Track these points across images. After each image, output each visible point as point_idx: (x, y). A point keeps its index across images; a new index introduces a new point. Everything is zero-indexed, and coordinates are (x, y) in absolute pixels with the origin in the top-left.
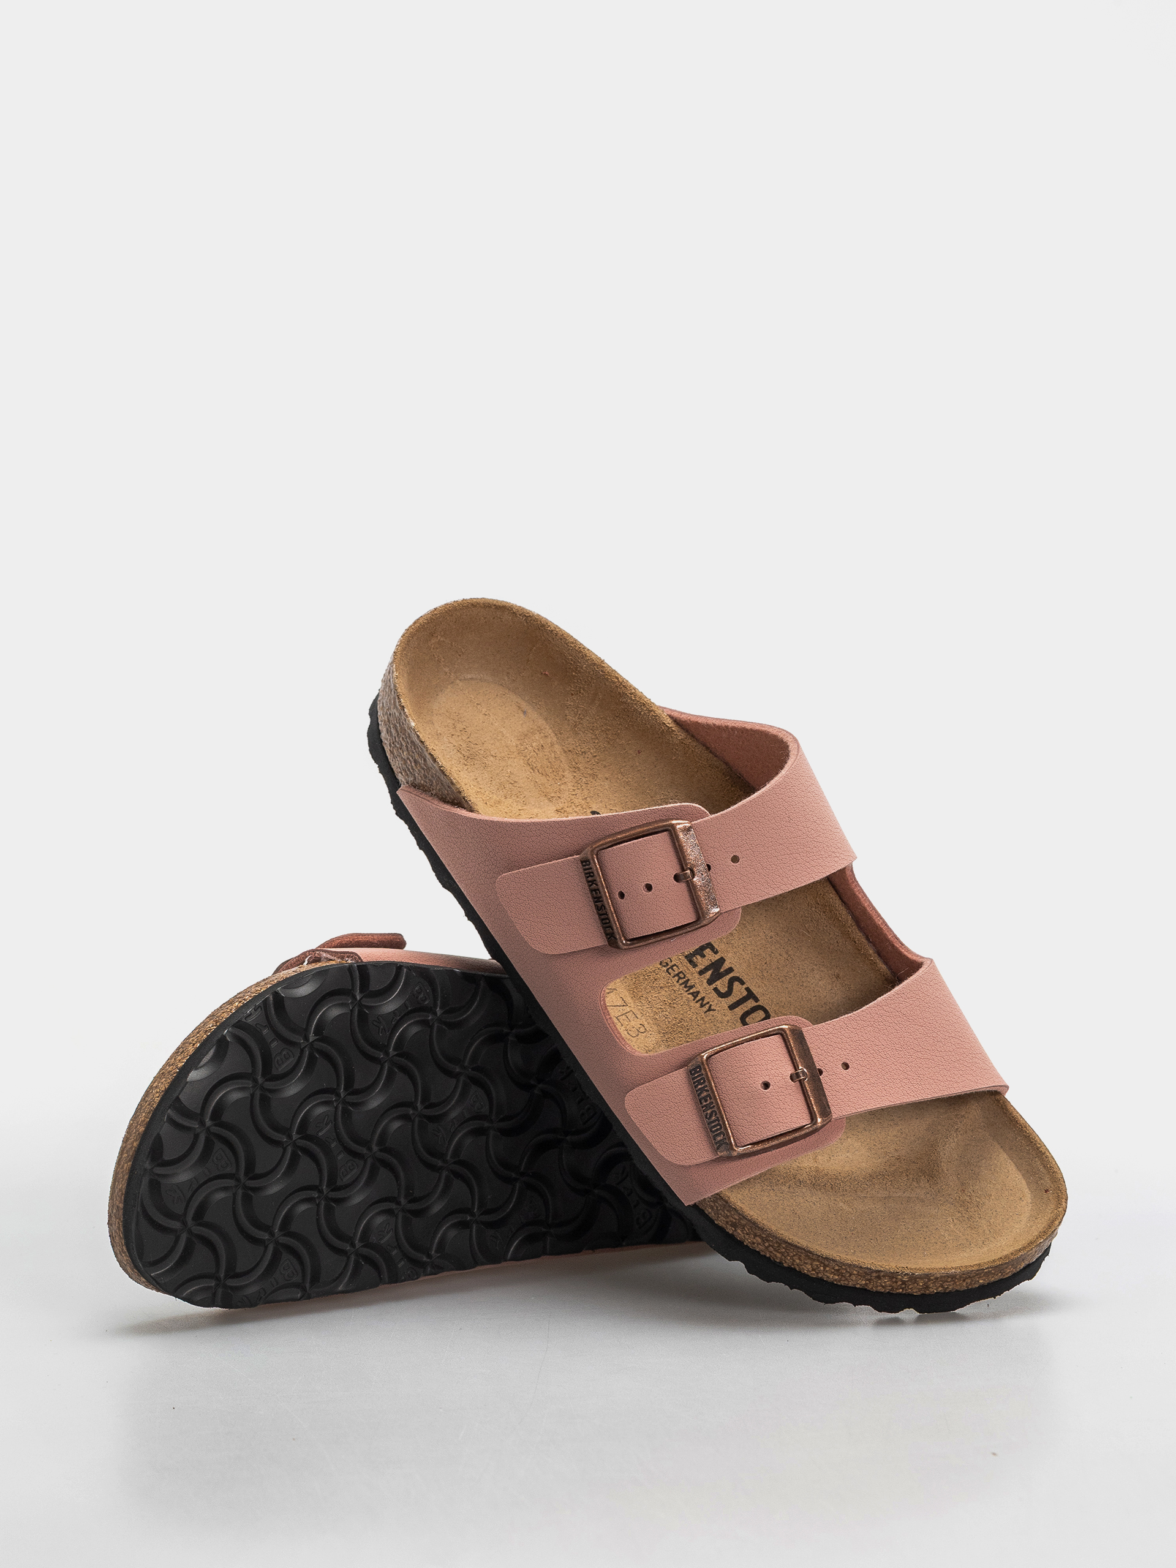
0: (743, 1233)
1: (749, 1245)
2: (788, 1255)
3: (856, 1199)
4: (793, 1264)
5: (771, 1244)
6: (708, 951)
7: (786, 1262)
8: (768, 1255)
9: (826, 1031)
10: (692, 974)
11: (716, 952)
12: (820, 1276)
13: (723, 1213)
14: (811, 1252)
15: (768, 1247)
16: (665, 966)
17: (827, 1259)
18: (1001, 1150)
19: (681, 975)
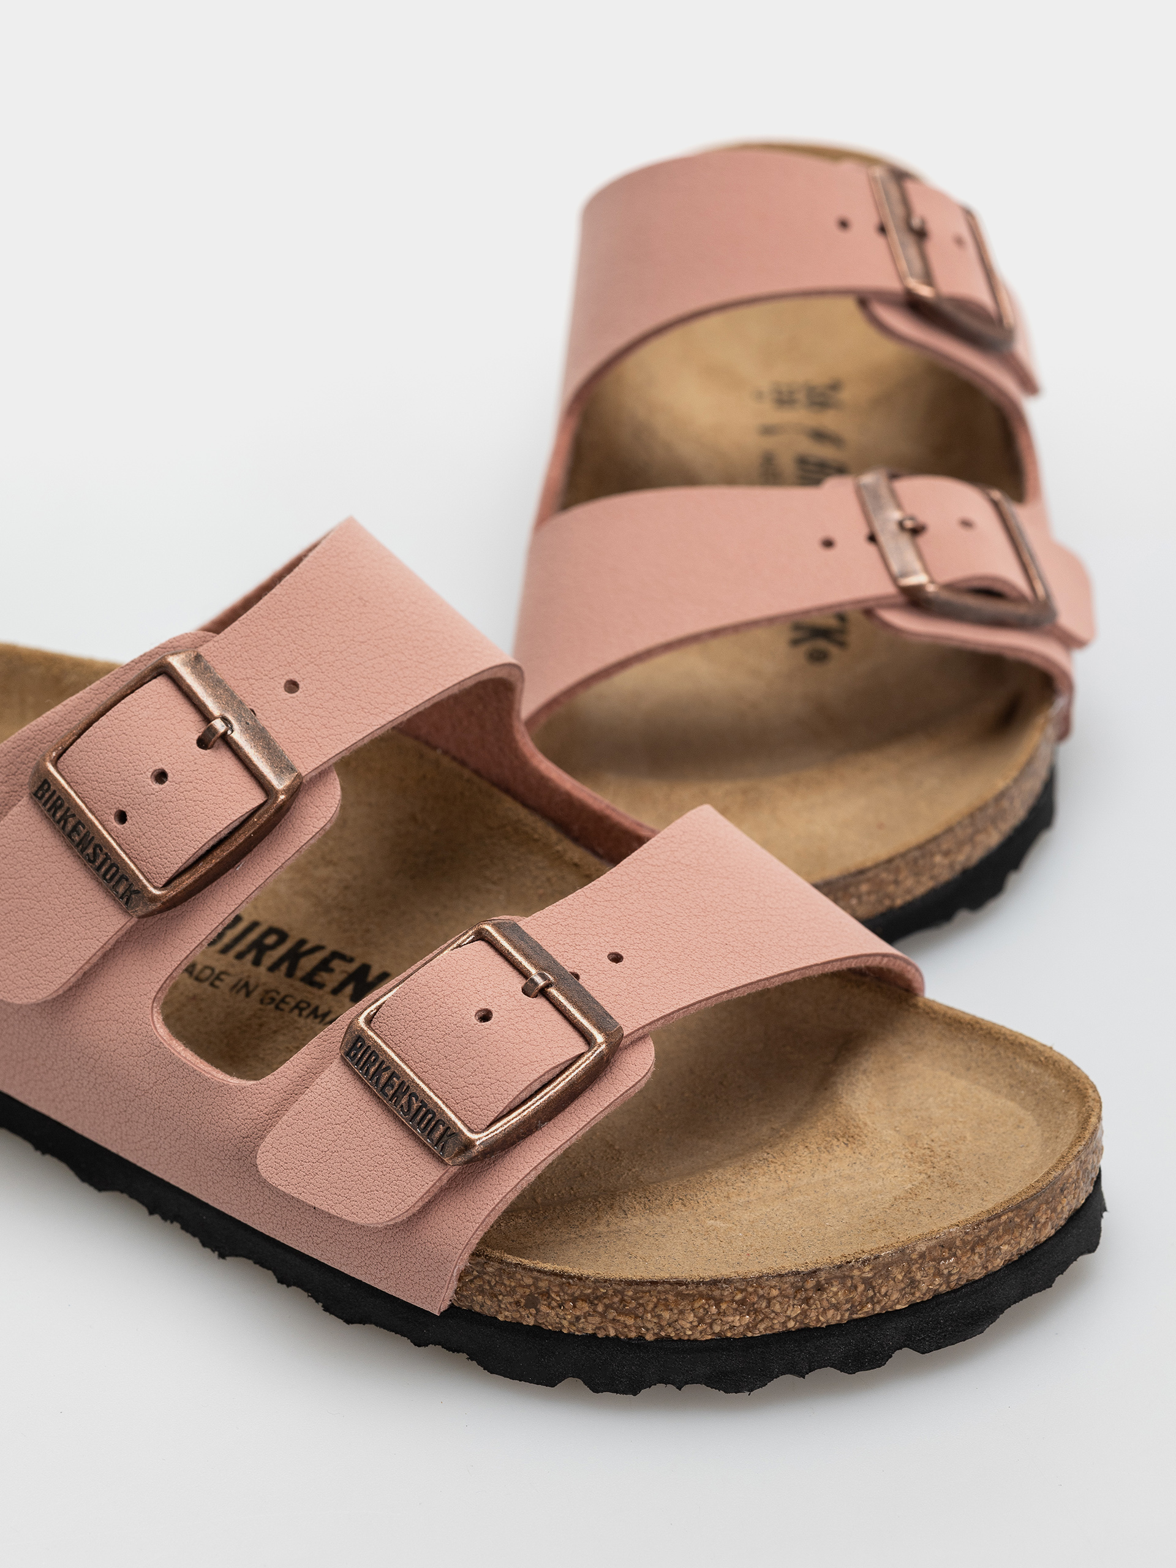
0: (553, 1308)
1: (573, 1329)
2: (646, 1311)
3: (733, 1209)
4: (662, 1328)
5: (607, 1301)
6: (336, 964)
7: (647, 1330)
8: (612, 1333)
9: (560, 916)
10: (321, 997)
11: (351, 960)
12: (717, 1329)
13: (502, 1289)
14: (680, 1283)
15: (605, 1312)
16: (270, 1003)
17: (714, 1282)
18: (954, 1079)
19: (303, 1005)
